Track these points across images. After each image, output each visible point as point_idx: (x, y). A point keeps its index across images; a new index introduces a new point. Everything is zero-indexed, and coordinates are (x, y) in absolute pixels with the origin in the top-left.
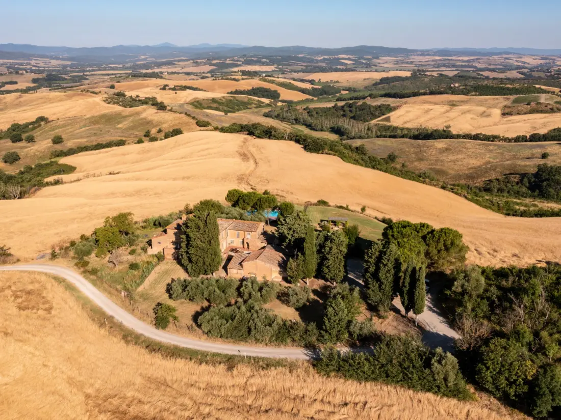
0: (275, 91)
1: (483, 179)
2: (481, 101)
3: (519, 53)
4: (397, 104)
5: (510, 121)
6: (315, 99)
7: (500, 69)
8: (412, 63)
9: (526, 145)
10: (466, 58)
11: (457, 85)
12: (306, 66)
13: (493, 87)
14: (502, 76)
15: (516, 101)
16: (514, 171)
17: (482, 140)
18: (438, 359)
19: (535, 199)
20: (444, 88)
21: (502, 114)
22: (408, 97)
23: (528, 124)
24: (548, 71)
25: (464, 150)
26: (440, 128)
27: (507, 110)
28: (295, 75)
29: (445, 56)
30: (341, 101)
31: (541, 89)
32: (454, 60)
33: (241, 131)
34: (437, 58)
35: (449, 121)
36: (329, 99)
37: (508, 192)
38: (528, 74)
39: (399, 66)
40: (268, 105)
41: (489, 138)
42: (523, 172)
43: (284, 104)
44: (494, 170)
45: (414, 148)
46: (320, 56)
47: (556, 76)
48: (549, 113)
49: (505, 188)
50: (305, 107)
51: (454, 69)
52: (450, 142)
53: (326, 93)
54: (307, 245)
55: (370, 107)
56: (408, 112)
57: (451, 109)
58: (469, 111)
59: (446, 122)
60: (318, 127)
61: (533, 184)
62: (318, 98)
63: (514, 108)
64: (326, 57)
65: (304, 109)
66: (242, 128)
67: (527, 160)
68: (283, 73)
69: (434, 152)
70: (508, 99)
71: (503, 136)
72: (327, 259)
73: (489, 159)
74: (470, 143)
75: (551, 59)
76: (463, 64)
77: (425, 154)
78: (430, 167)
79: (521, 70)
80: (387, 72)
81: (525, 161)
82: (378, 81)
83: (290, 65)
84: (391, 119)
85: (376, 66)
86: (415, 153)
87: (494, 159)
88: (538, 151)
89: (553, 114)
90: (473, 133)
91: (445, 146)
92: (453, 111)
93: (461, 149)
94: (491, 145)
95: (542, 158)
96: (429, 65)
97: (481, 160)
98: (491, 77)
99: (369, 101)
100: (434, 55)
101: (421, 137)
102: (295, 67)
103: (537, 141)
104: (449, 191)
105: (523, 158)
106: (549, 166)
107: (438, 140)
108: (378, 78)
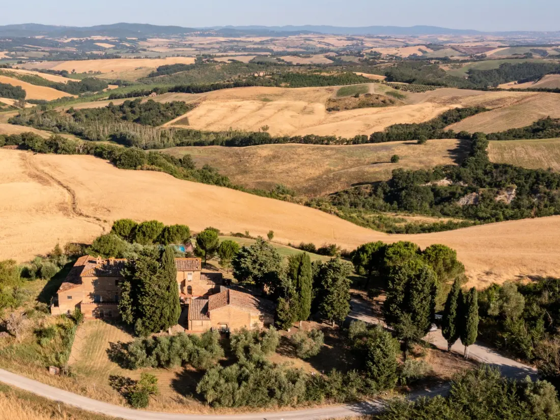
0: (19, 88)
1: (328, 192)
2: (299, 94)
3: (320, 32)
4: (195, 101)
5: (337, 117)
6: (76, 97)
7: (302, 53)
8: (190, 46)
9: (369, 147)
10: (258, 40)
11: (261, 74)
12: (51, 52)
13: (305, 75)
14: (307, 61)
15: (341, 93)
16: (363, 179)
17: (314, 144)
18: (532, 388)
19: (396, 212)
20: (247, 78)
21: (327, 110)
22: (206, 91)
23: (359, 122)
24: (359, 54)
25: (296, 156)
26: (256, 130)
27: (332, 105)
28: (38, 65)
29: (231, 36)
30: (115, 98)
31: (363, 77)
32: (242, 42)
33: (5, 145)
34: (222, 39)
35: (264, 120)
36: (95, 97)
37: (363, 206)
38: (337, 58)
39: (175, 51)
40: (12, 108)
41: (323, 141)
42: (374, 181)
43: (35, 105)
44: (339, 180)
45: (231, 157)
46: (66, 37)
47: (371, 60)
48: (381, 106)
49: (359, 202)
50: (67, 108)
51: (246, 53)
52: (276, 147)
53: (88, 89)
54: (303, 278)
55: (158, 105)
56: (210, 111)
57: (264, 105)
58: (287, 107)
59: (260, 122)
60: (93, 135)
61: (389, 194)
62: (80, 96)
63: (340, 102)
64: (75, 39)
65: (68, 112)
66: (7, 140)
67: (375, 165)
68: (21, 63)
69: (258, 162)
70: (330, 90)
71: (340, 137)
72: (328, 292)
73: (328, 167)
74: (302, 148)
75: (358, 40)
76: (256, 46)
77: (248, 165)
78: (258, 181)
79: (327, 54)
80: (164, 58)
81: (373, 167)
82: (155, 71)
83: (26, 51)
84: (190, 121)
85: (145, 50)
86: (234, 164)
87: (335, 166)
88: (385, 155)
89: (386, 108)
90: (303, 135)
91: (271, 153)
92: (266, 107)
93: (292, 156)
94: (326, 149)
95: (392, 162)
96: (212, 48)
97: (320, 169)
98: (295, 63)
99: (154, 97)
100: (217, 35)
101: (237, 143)
102: (33, 54)
103: (379, 142)
104: (316, 208)
105: (368, 164)
106: (405, 171)
107: (260, 146)
108: (154, 67)
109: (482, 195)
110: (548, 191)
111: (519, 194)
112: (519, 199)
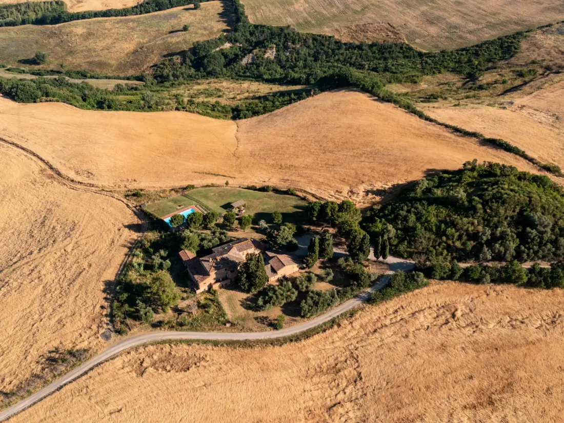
1: (148, 65)
16: (171, 50)
42: (179, 51)
44: (152, 52)
61: (195, 62)
67: (172, 34)
69: (78, 41)
73: (138, 40)
77: (70, 45)
78: (88, 60)
86: (58, 45)
87: (143, 39)
88: (176, 22)
91: (85, 30)
93: (103, 32)
94: (128, 21)
95: (185, 31)
97: (133, 42)
103: (165, 10)
105: (167, 33)
107: (70, 23)
109: (256, 55)
110: (294, 46)
111: (278, 51)
112: (278, 55)
